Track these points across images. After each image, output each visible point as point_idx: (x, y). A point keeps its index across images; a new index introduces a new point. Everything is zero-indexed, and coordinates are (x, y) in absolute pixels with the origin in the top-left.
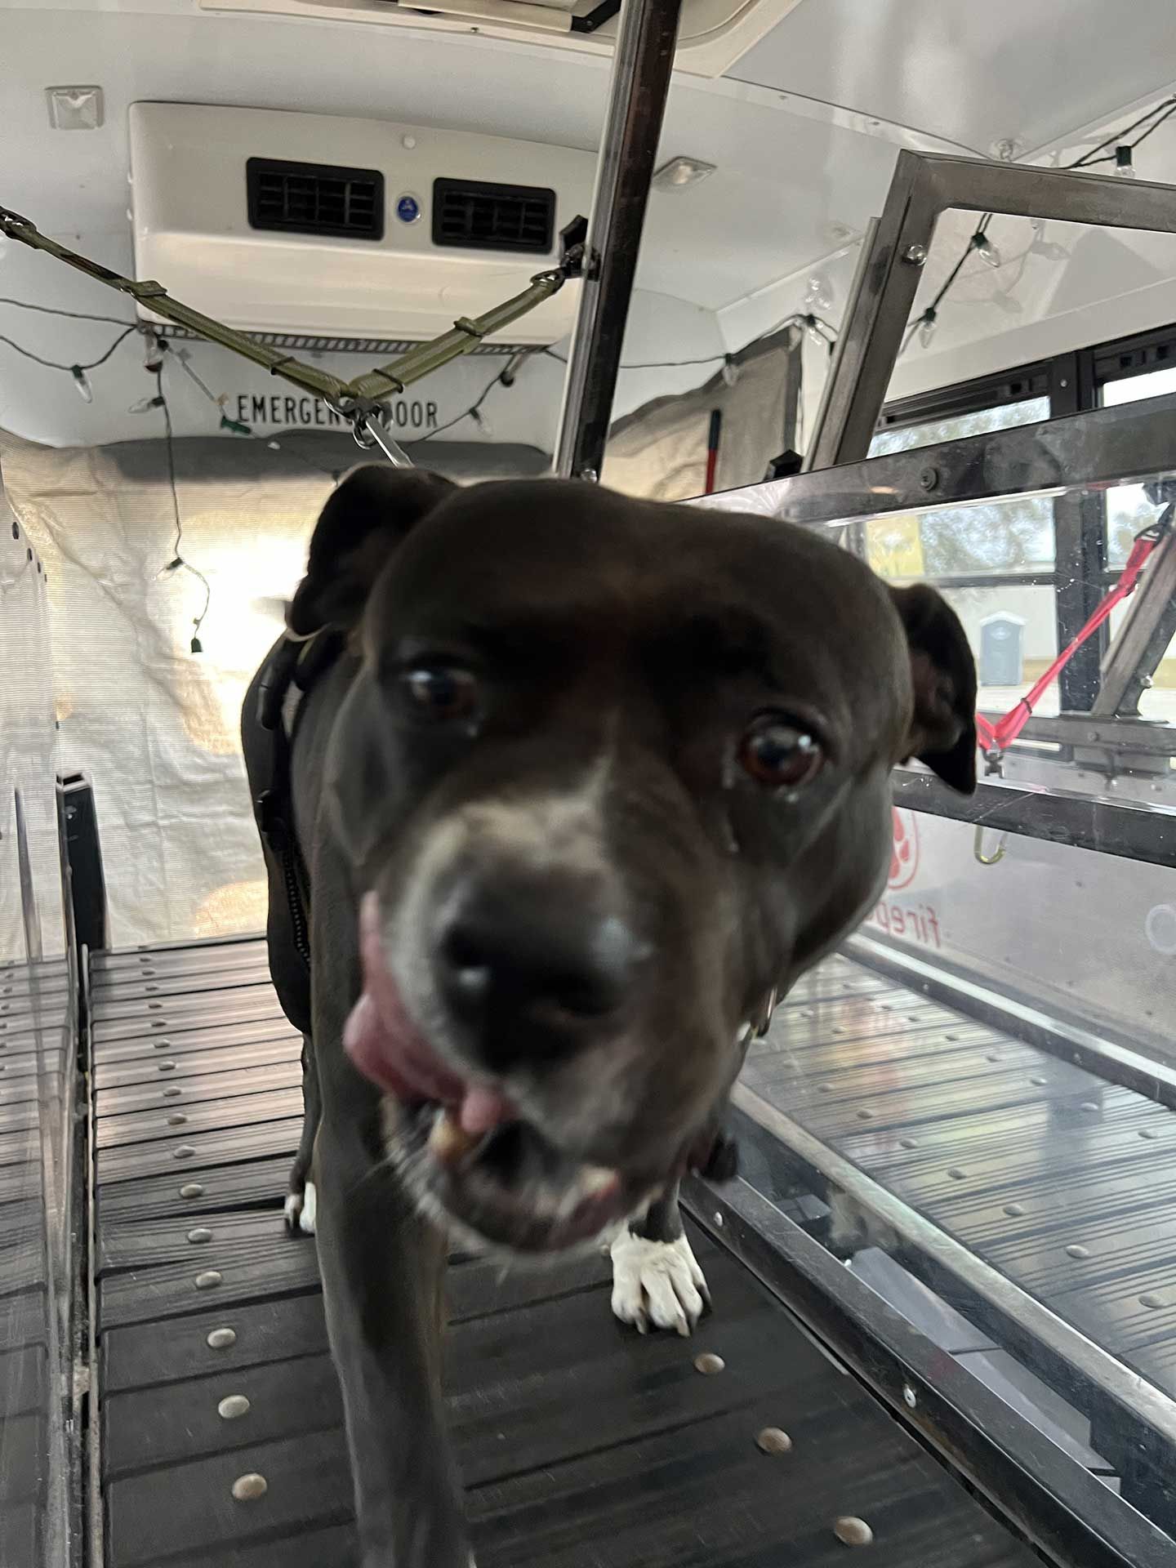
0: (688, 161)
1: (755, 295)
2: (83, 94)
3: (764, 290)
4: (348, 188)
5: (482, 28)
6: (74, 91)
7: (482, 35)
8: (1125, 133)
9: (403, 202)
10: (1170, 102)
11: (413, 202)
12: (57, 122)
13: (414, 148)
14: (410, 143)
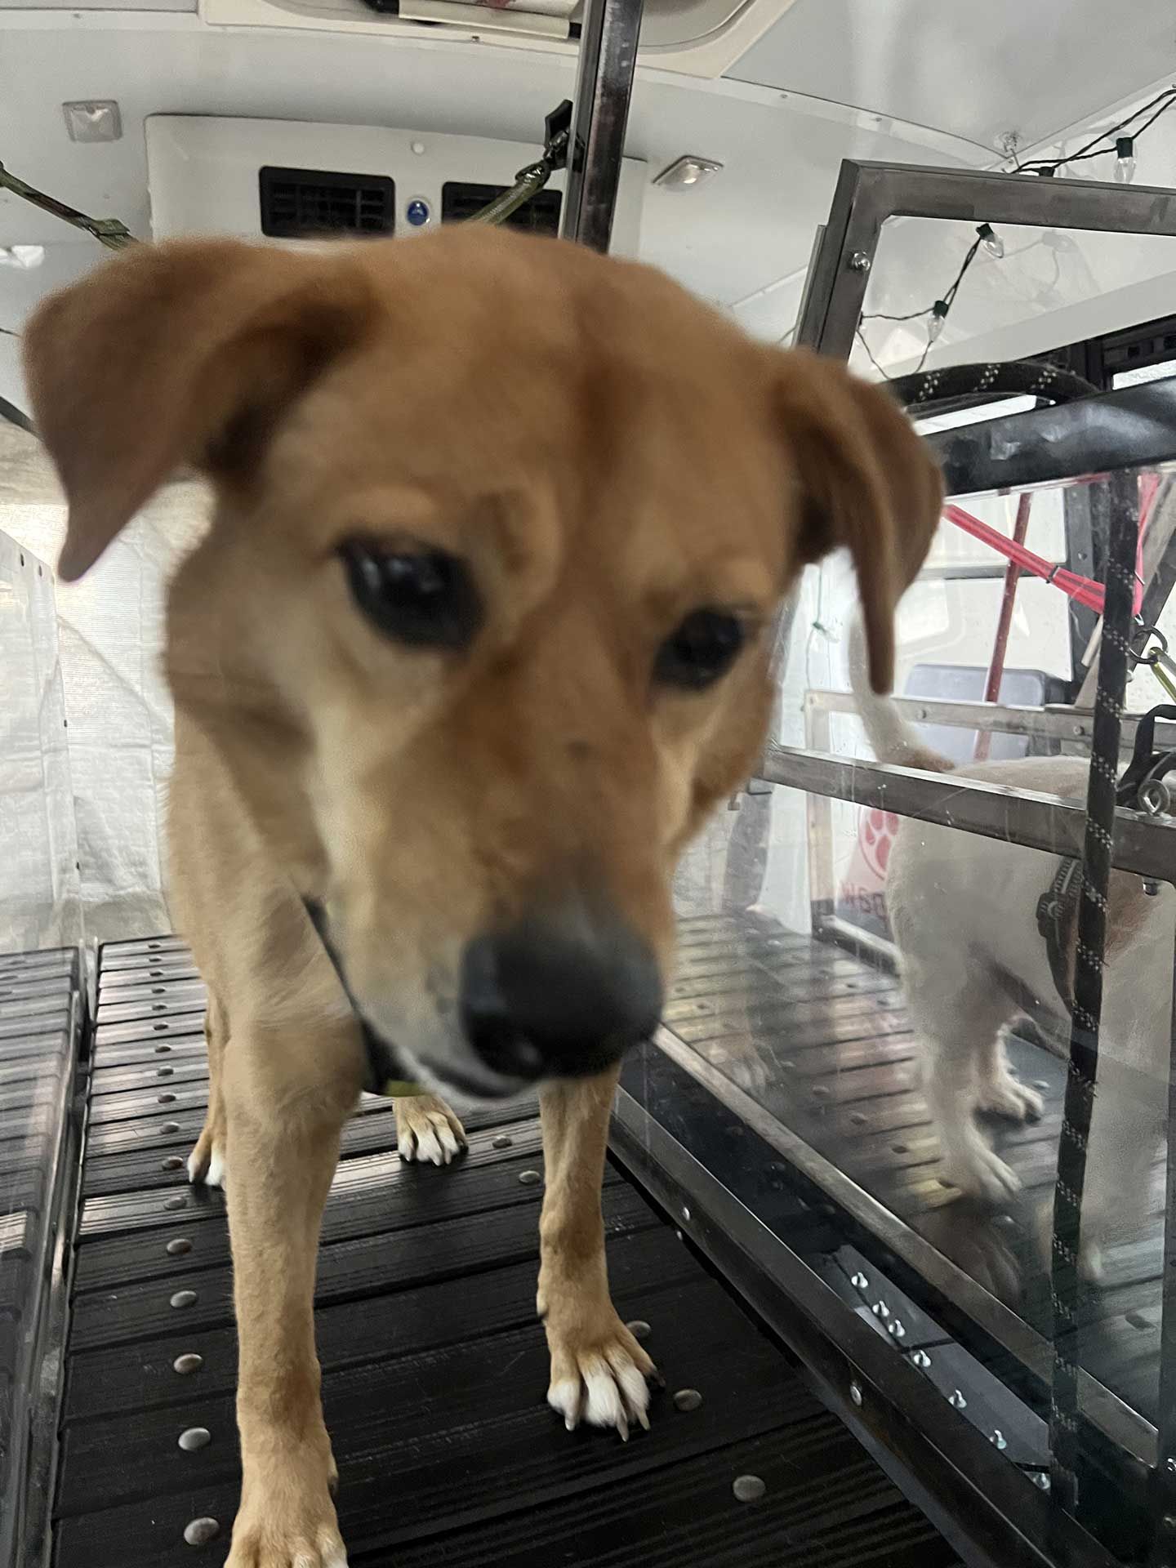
0: (696, 160)
1: (770, 290)
2: (98, 108)
3: (777, 285)
4: (359, 195)
5: (482, 36)
6: (90, 106)
7: (484, 43)
8: (1126, 123)
9: (412, 207)
10: (1169, 93)
11: (423, 207)
12: (76, 136)
13: (423, 153)
14: (419, 149)
